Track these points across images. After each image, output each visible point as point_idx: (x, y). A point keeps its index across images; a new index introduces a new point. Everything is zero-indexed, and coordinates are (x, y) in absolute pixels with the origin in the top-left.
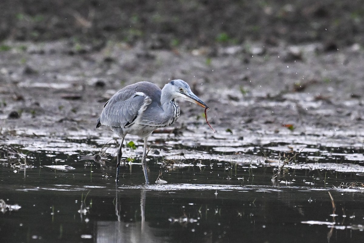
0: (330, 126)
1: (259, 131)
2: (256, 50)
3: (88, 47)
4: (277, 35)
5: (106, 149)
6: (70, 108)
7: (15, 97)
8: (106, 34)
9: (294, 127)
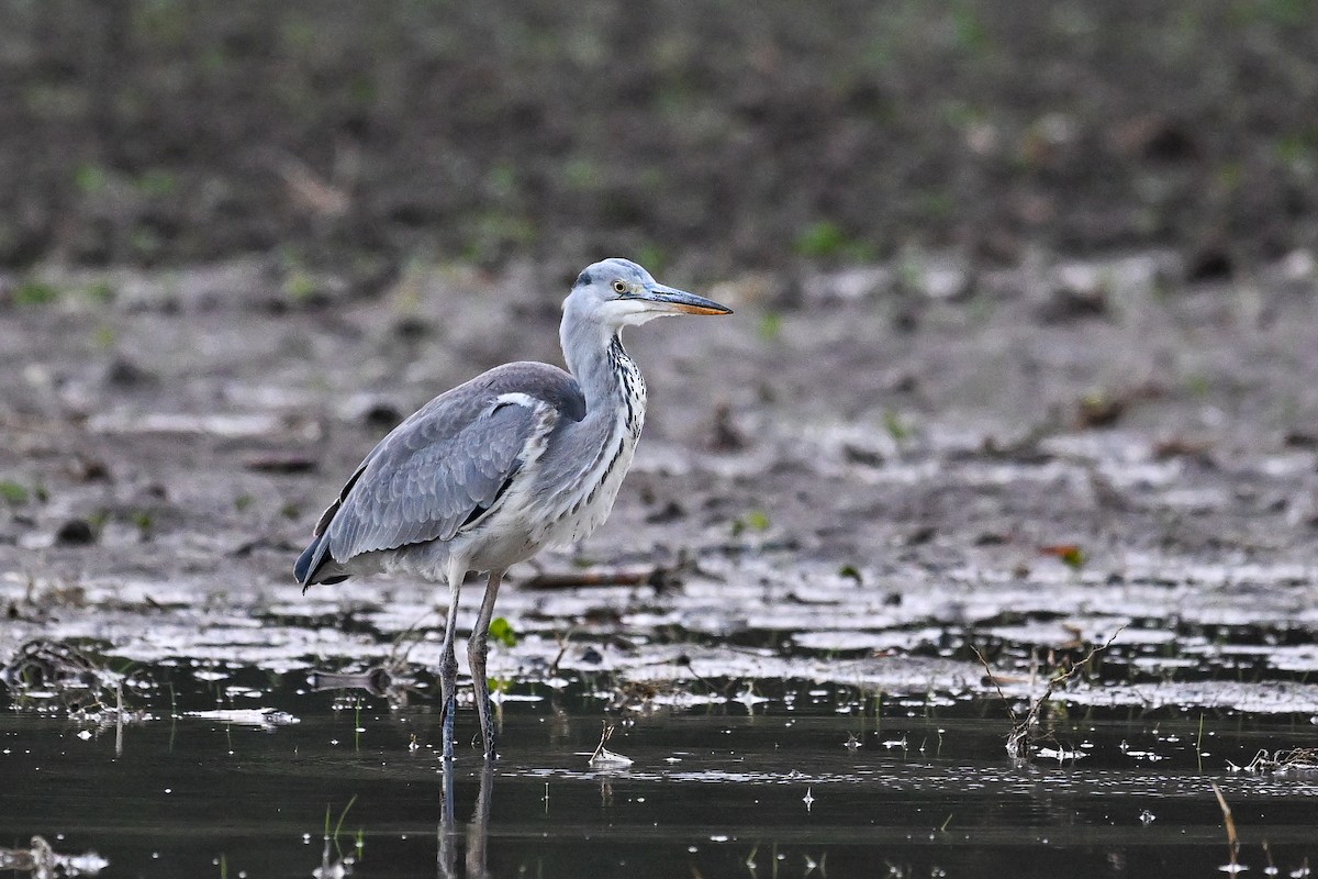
0: (1213, 548)
1: (958, 574)
2: (939, 279)
3: (335, 284)
4: (1016, 226)
5: (410, 648)
6: (278, 503)
7: (77, 467)
8: (399, 236)
9: (1082, 555)
